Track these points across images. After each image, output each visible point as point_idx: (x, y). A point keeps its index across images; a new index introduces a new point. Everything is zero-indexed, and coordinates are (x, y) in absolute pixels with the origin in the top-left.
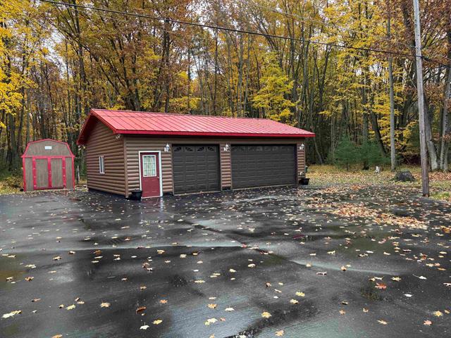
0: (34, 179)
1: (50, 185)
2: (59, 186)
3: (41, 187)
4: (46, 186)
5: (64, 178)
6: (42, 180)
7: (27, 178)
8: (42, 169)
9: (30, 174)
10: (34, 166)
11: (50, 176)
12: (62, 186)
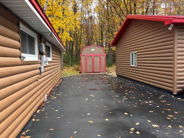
0: (86, 67)
1: (93, 71)
2: (97, 71)
3: (89, 71)
4: (92, 71)
5: (100, 67)
6: (89, 68)
7: (83, 66)
8: (90, 62)
9: (84, 64)
10: (86, 60)
11: (93, 65)
12: (99, 71)
